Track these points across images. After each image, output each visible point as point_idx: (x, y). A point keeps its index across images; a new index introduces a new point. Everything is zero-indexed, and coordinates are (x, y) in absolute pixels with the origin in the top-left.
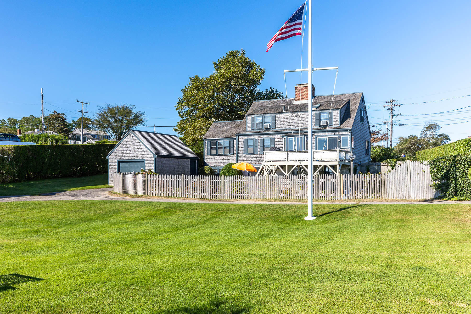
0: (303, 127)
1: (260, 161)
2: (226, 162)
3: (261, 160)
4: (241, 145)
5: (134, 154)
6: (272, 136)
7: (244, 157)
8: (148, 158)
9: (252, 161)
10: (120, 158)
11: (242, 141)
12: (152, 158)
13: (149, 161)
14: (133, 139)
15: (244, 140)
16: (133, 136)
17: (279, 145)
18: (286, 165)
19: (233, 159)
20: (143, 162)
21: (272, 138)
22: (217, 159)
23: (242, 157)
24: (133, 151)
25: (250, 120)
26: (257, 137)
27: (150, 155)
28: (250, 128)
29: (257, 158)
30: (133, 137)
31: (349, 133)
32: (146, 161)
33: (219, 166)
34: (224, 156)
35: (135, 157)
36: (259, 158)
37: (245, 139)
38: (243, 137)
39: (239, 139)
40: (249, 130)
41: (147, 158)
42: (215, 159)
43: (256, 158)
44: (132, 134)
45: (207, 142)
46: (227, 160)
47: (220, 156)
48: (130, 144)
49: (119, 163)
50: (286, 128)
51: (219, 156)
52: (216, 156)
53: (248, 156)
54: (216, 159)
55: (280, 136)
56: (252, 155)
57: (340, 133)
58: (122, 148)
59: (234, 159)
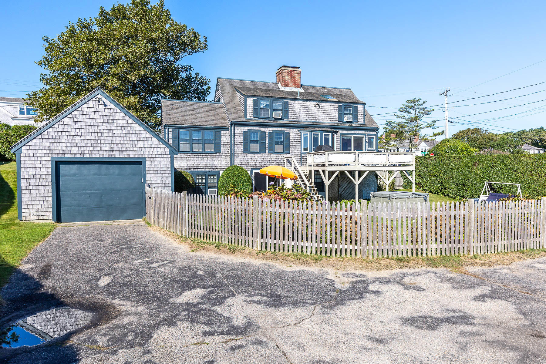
0: (324, 121)
1: (269, 163)
2: (208, 163)
3: (270, 161)
4: (239, 140)
5: (112, 145)
6: (286, 130)
7: (243, 157)
8: (154, 156)
9: (257, 163)
10: (64, 154)
11: (240, 132)
12: (165, 156)
13: (156, 163)
14: (106, 110)
15: (244, 132)
16: (108, 103)
17: (295, 143)
18: (355, 171)
19: (220, 159)
20: (140, 163)
21: (286, 132)
22: (192, 159)
23: (241, 157)
24: (108, 138)
25: (250, 103)
26: (263, 129)
27: (159, 149)
28: (250, 115)
29: (265, 159)
30: (105, 105)
31: (376, 133)
32: (147, 162)
33: (195, 170)
34: (204, 155)
35: (114, 152)
36: (267, 159)
37: (245, 130)
38: (242, 128)
39: (236, 130)
40: (249, 117)
41: (150, 156)
42: (188, 159)
43: (262, 159)
44: (104, 99)
45: (170, 130)
46: (209, 161)
47: (197, 154)
48: (98, 121)
49: (57, 164)
50: (303, 120)
51: (195, 155)
52: (189, 154)
53: (249, 156)
54: (190, 159)
55: (296, 130)
56: (256, 155)
57: (367, 132)
58: (69, 130)
59: (222, 159)
